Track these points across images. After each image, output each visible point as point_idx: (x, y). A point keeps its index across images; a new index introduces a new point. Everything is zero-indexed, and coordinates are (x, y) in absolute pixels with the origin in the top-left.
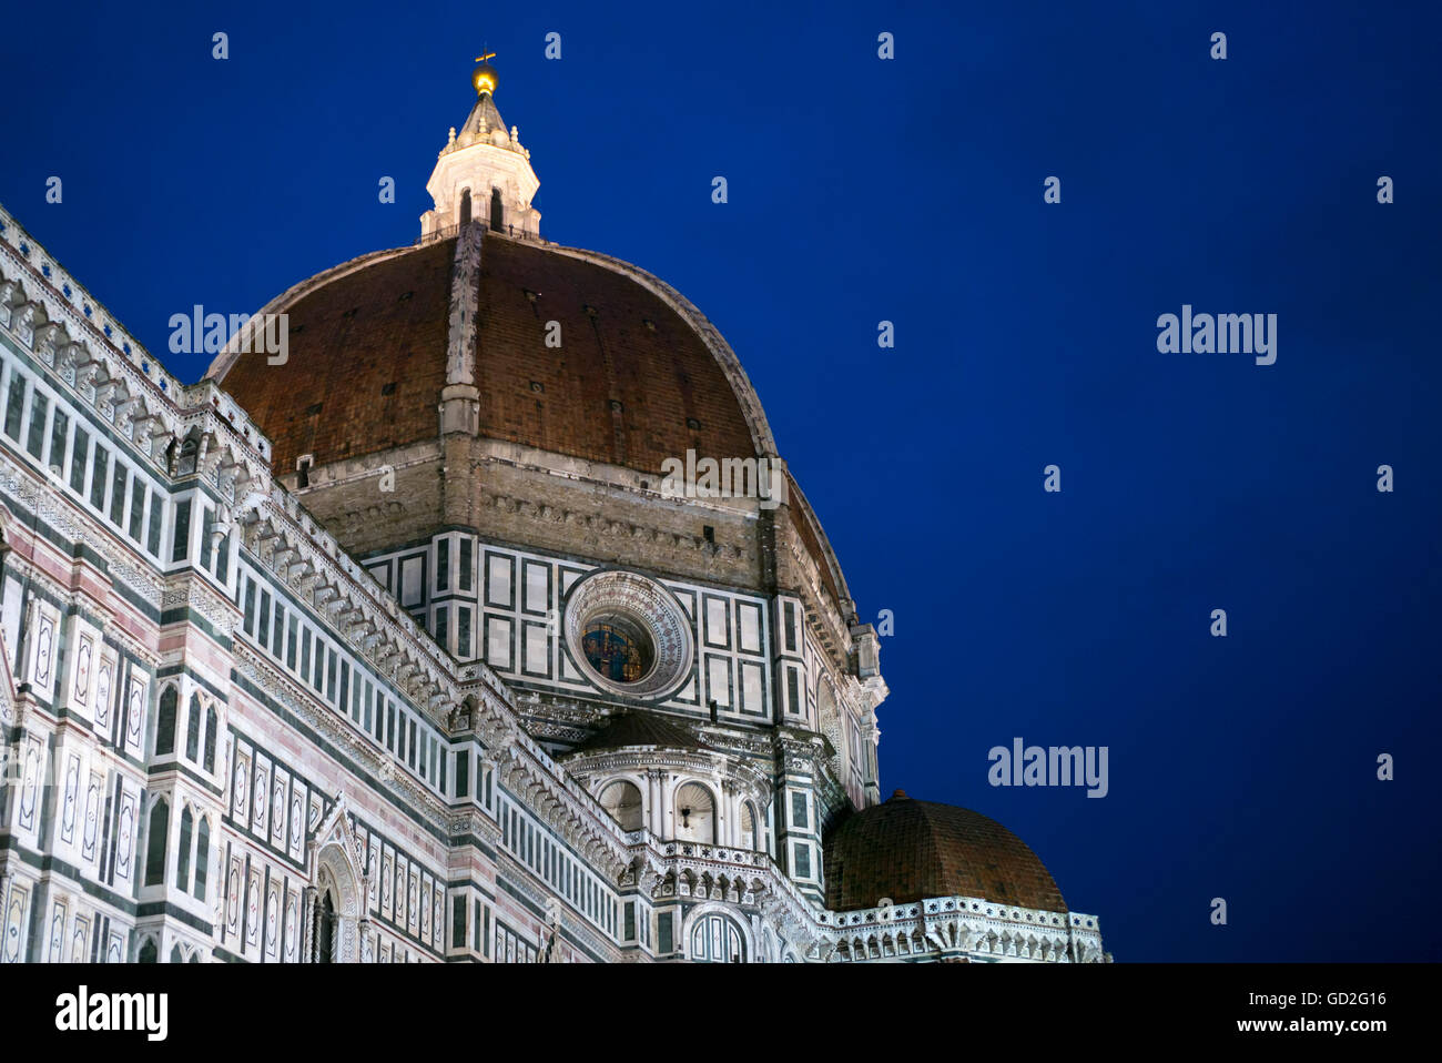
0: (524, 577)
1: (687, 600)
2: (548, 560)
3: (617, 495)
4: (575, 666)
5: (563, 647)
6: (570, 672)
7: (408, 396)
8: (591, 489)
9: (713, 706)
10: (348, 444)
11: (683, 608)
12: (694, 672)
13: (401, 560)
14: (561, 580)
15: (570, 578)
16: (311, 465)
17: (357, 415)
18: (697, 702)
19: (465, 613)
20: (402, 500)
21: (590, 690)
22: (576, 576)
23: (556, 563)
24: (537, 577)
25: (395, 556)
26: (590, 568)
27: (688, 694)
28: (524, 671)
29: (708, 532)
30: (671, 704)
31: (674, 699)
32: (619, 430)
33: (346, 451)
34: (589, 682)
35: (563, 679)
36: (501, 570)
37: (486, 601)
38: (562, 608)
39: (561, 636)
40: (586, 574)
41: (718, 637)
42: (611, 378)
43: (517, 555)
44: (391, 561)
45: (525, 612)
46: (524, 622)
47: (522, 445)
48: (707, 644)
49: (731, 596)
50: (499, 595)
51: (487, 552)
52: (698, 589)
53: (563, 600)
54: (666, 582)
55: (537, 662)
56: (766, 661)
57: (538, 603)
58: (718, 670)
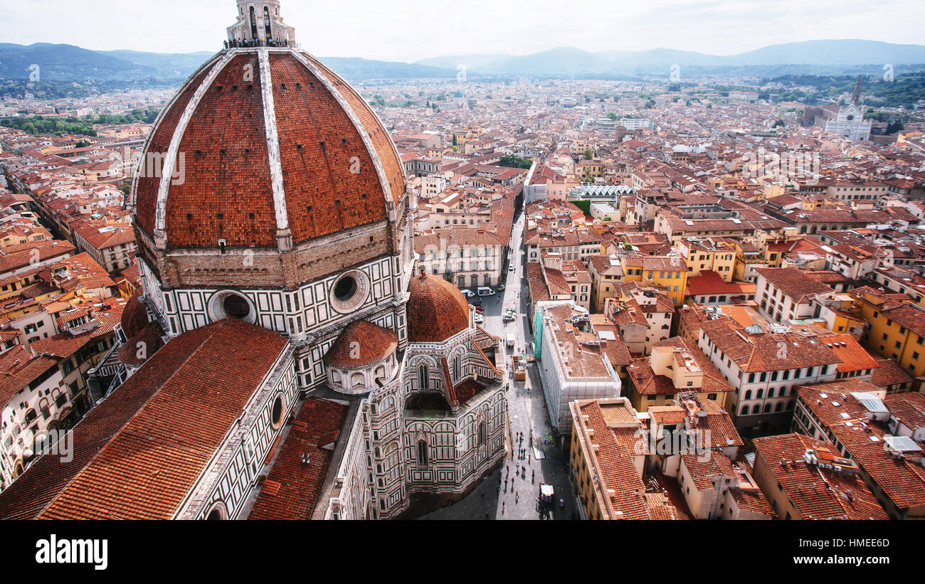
0: (315, 291)
1: (366, 270)
2: (322, 281)
3: (342, 241)
4: (335, 311)
5: (331, 307)
6: (334, 313)
7: (260, 222)
8: (333, 243)
9: (376, 299)
10: (239, 238)
11: (366, 273)
12: (370, 292)
13: (271, 294)
14: (327, 285)
15: (330, 283)
17: (240, 225)
18: (372, 301)
20: (267, 267)
21: (341, 316)
22: (332, 281)
23: (325, 280)
24: (320, 289)
25: (269, 292)
26: (336, 276)
27: (369, 300)
28: (320, 322)
29: (371, 239)
30: (364, 306)
31: (365, 304)
32: (340, 213)
33: (239, 241)
34: (339, 313)
35: (331, 317)
36: (308, 293)
37: (305, 306)
38: (329, 294)
39: (330, 304)
40: (335, 279)
41: (376, 277)
42: (334, 187)
43: (313, 285)
44: (266, 293)
45: (317, 302)
46: (318, 306)
47: (308, 240)
48: (374, 281)
49: (380, 261)
50: (308, 301)
51: (303, 290)
52: (370, 264)
53: (329, 291)
54: (360, 268)
55: (323, 316)
56: (391, 277)
57: (321, 297)
58: (377, 287)
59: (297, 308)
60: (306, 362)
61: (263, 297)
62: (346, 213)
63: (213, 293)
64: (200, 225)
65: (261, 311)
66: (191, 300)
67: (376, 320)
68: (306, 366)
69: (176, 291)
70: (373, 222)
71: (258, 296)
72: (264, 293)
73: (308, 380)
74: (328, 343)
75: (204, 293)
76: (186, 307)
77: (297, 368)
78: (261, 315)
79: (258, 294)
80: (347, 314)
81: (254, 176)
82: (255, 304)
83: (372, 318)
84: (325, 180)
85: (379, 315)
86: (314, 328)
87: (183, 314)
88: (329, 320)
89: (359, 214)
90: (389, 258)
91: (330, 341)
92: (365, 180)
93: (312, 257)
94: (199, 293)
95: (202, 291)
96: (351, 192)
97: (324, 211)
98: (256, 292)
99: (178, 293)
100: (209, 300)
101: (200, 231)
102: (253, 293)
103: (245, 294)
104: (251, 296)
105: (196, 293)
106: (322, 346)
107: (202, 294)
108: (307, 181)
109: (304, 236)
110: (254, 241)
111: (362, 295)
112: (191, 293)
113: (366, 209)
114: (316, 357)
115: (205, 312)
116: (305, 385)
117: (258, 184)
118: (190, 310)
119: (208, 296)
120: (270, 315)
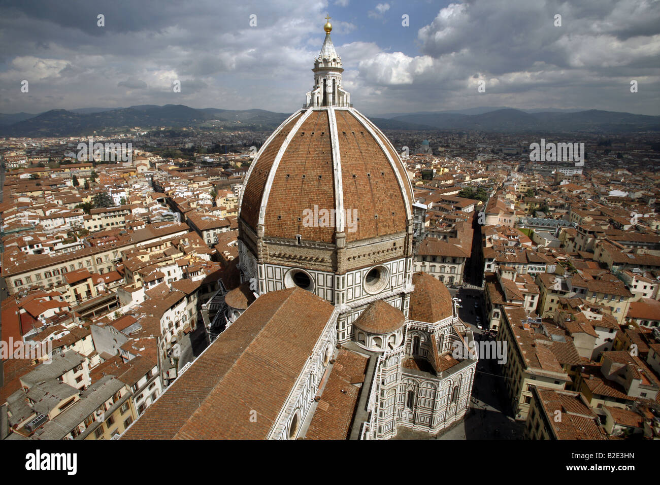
0: (355, 276)
1: (389, 266)
2: (360, 270)
3: (375, 244)
4: (365, 292)
5: (363, 289)
6: (364, 293)
8: (369, 245)
9: (392, 287)
10: (310, 235)
11: (388, 268)
12: (389, 281)
13: (327, 275)
14: (363, 274)
15: (365, 272)
16: (301, 238)
18: (389, 288)
19: (343, 294)
20: (326, 256)
23: (362, 270)
24: (358, 275)
25: (325, 273)
26: (369, 268)
27: (388, 287)
28: (355, 298)
29: (394, 244)
30: (384, 291)
31: (385, 289)
32: (377, 225)
33: (310, 237)
34: (368, 294)
35: (363, 296)
36: (350, 277)
37: (347, 286)
38: (363, 280)
39: (363, 286)
40: (368, 269)
41: (394, 271)
42: (374, 206)
43: (354, 272)
44: (324, 274)
45: (355, 284)
46: (355, 287)
47: (355, 241)
48: (392, 274)
49: (398, 261)
50: (350, 283)
51: (348, 275)
52: (391, 262)
53: (363, 278)
54: (385, 264)
55: (357, 295)
56: (404, 272)
57: (358, 281)
58: (394, 278)
59: (343, 287)
60: (343, 324)
61: (321, 277)
62: (381, 225)
63: (289, 270)
64: (286, 224)
65: (318, 285)
66: (274, 272)
67: (390, 302)
68: (343, 327)
69: (266, 265)
70: (397, 233)
71: (318, 275)
72: (322, 274)
73: (343, 337)
74: (358, 313)
75: (283, 268)
76: (270, 276)
77: (337, 327)
78: (318, 288)
79: (318, 274)
80: (373, 295)
81: (323, 194)
82: (315, 280)
83: (388, 300)
84: (369, 201)
85: (392, 299)
86: (351, 302)
87: (268, 281)
88: (361, 298)
89: (389, 226)
90: (404, 259)
91: (359, 312)
92: (395, 202)
93: (355, 253)
94: (280, 268)
95: (282, 267)
96: (385, 210)
97: (367, 222)
98: (317, 272)
99: (267, 266)
100: (286, 273)
101: (285, 228)
102: (315, 273)
103: (310, 273)
104: (313, 275)
105: (278, 268)
106: (354, 314)
107: (282, 269)
108: (357, 200)
109: (353, 238)
110: (319, 238)
111: (384, 283)
112: (275, 267)
113: (394, 223)
114: (350, 322)
115: (282, 281)
116: (341, 339)
117: (326, 199)
118: (273, 278)
119: (285, 271)
120: (324, 289)
